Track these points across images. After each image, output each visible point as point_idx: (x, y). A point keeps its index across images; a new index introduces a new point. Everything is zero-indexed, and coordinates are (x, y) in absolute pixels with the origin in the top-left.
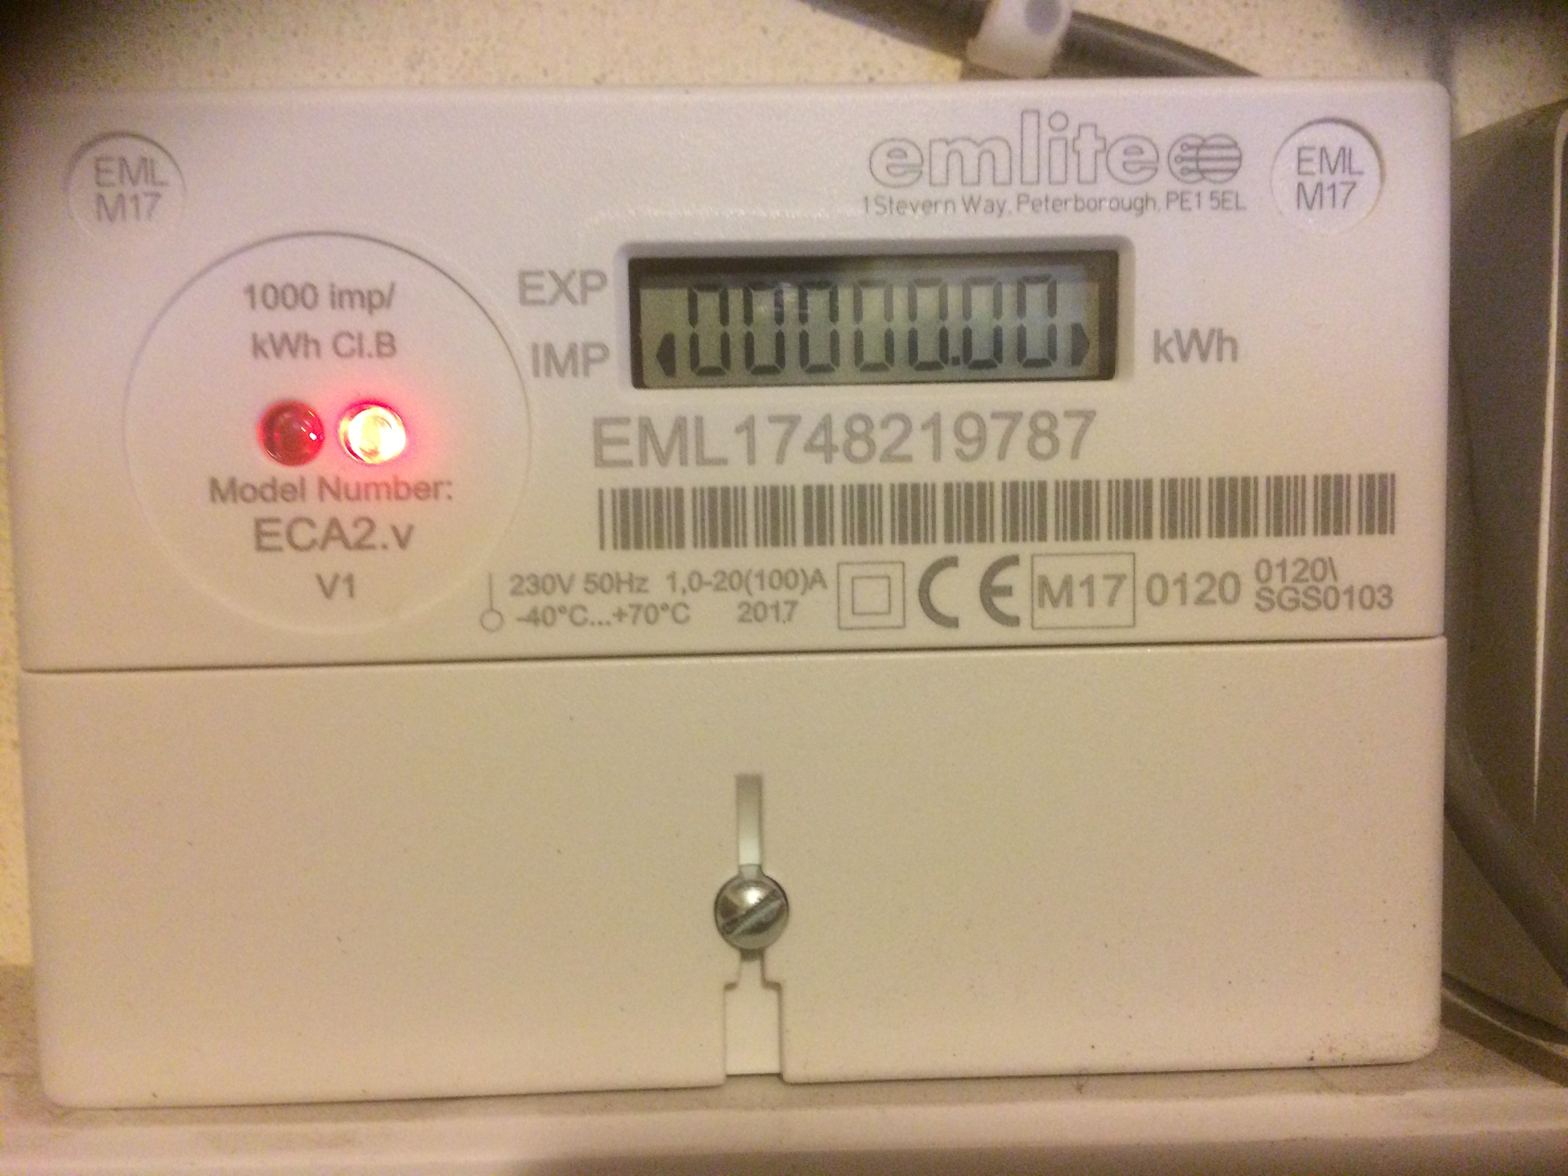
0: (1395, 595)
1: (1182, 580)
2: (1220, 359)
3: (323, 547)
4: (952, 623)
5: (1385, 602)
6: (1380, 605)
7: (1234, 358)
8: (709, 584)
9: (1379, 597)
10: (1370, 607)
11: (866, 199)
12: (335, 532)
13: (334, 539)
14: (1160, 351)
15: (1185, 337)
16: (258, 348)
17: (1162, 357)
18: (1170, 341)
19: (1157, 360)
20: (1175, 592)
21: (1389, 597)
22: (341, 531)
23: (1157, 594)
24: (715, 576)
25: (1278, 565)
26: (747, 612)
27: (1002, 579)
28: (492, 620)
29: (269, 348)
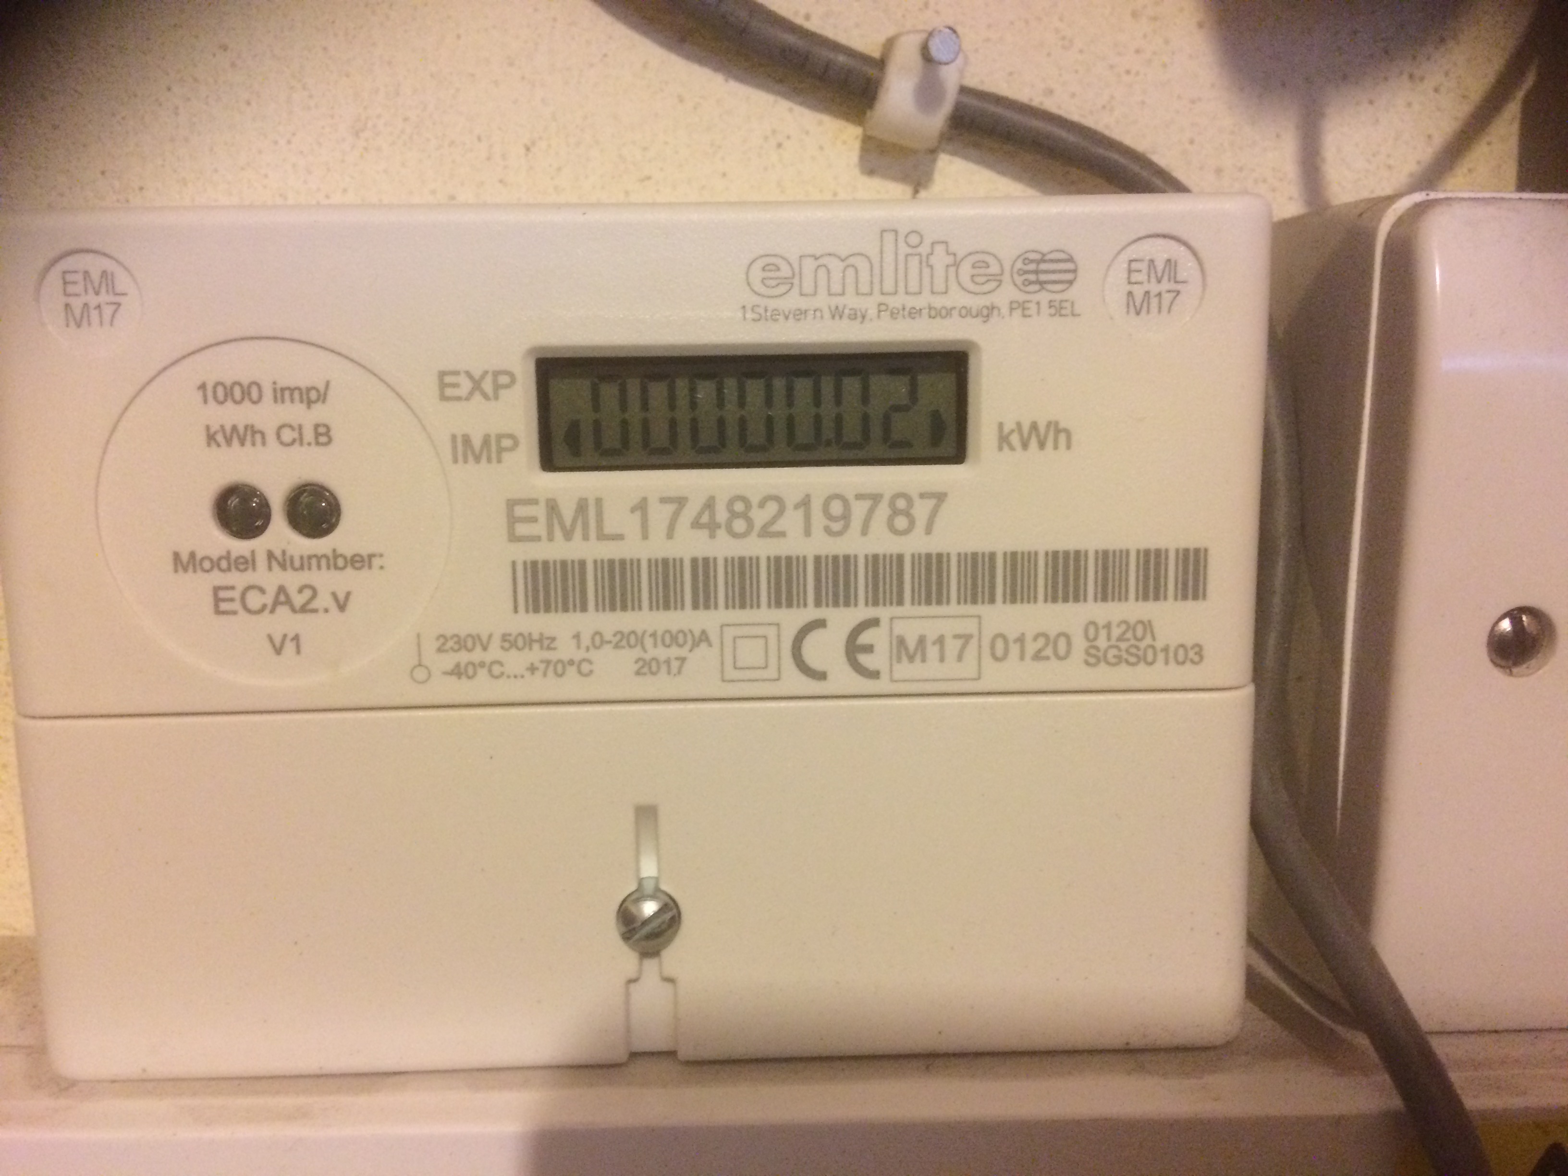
0: (1205, 653)
1: (1021, 640)
2: (1056, 447)
3: (272, 611)
4: (821, 676)
5: (1196, 658)
6: (1192, 662)
7: (1069, 447)
8: (610, 642)
9: (1191, 654)
10: (1183, 663)
11: (744, 307)
12: (282, 598)
13: (282, 603)
14: (1004, 440)
15: (1026, 429)
16: (211, 438)
17: (1005, 446)
18: (1012, 431)
19: (1000, 449)
20: (1015, 649)
21: (1200, 654)
22: (287, 596)
23: (999, 652)
24: (615, 635)
25: (1104, 627)
26: (642, 667)
27: (865, 638)
28: (420, 674)
29: (220, 438)
